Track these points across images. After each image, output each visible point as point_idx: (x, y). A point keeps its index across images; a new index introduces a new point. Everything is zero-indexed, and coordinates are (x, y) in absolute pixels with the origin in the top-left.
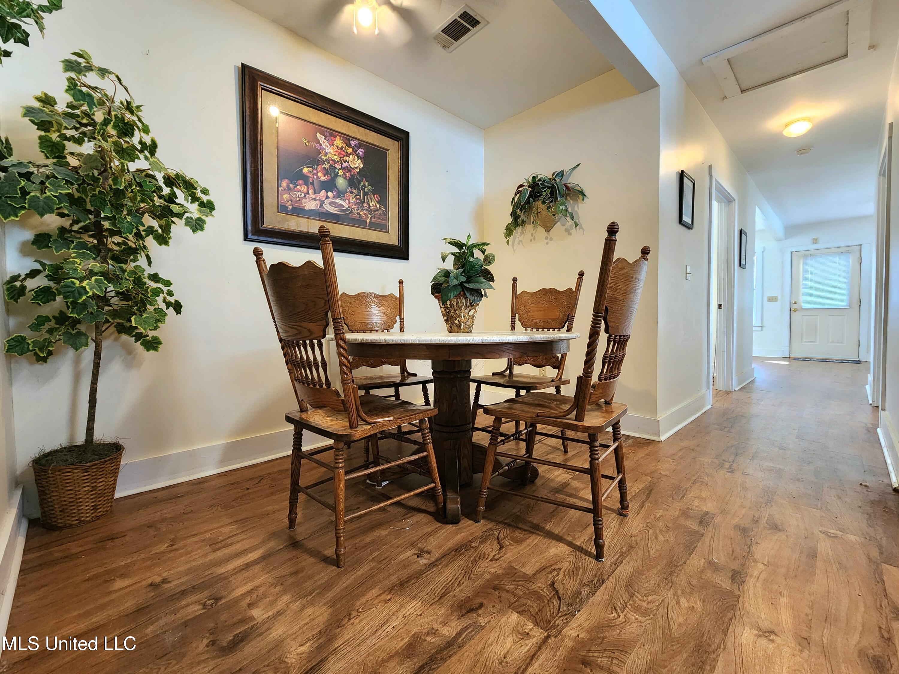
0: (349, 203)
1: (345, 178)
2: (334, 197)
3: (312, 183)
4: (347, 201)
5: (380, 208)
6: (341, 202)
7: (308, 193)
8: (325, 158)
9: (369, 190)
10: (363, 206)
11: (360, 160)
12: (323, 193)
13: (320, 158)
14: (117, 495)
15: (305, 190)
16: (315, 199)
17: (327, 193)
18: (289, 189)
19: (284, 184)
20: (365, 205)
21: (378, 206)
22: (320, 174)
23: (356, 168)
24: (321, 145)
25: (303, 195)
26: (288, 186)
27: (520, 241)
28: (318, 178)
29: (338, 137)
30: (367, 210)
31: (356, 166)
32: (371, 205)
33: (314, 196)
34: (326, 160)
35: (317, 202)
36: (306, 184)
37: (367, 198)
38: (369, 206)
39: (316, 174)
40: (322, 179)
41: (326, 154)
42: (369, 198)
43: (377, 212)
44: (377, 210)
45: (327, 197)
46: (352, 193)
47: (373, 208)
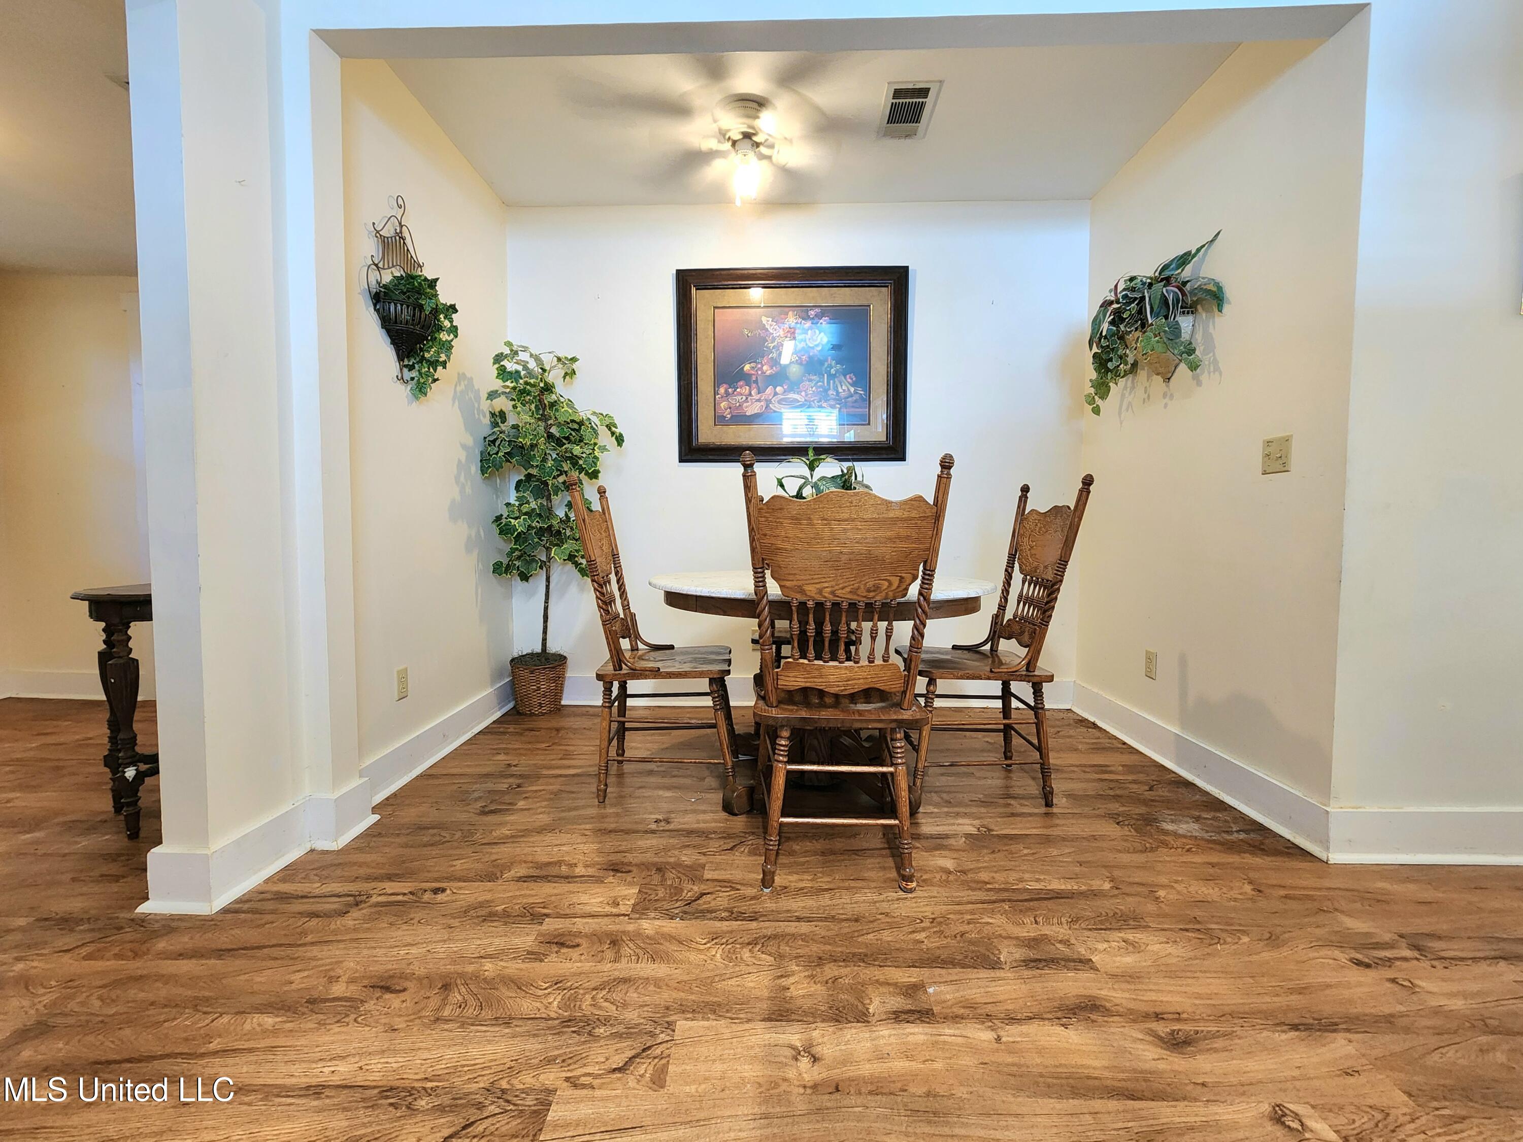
0: (807, 395)
1: (801, 364)
2: (785, 392)
3: (756, 382)
4: (803, 393)
5: (855, 392)
6: (796, 396)
7: (750, 394)
8: (772, 345)
9: (837, 371)
10: (828, 395)
11: (822, 334)
12: (769, 390)
13: (767, 347)
14: (563, 703)
15: (747, 392)
16: (759, 400)
17: (775, 388)
18: (727, 394)
19: (722, 390)
20: (831, 392)
21: (852, 390)
22: (765, 368)
23: (817, 345)
24: (767, 330)
25: (744, 398)
26: (726, 391)
27: (1130, 404)
28: (763, 373)
29: (790, 313)
30: (834, 399)
31: (816, 343)
32: (840, 390)
33: (757, 397)
34: (774, 347)
35: (762, 403)
36: (748, 384)
37: (834, 383)
38: (838, 393)
39: (761, 369)
40: (768, 373)
41: (774, 340)
42: (837, 382)
43: (850, 399)
44: (852, 396)
45: (776, 394)
46: (810, 380)
47: (843, 394)
